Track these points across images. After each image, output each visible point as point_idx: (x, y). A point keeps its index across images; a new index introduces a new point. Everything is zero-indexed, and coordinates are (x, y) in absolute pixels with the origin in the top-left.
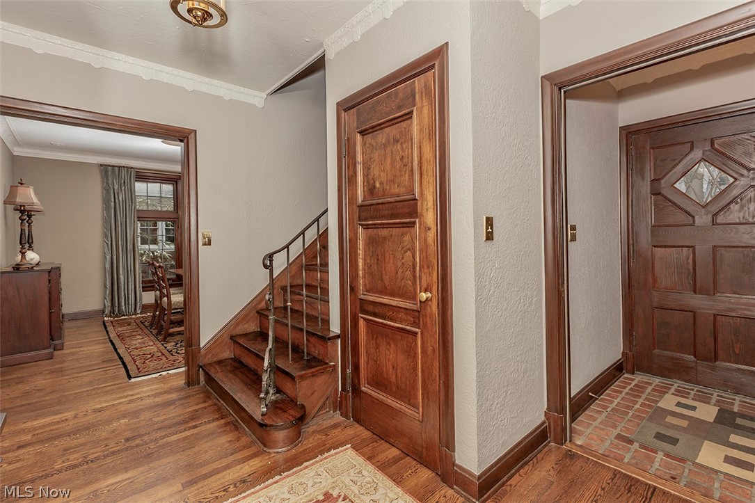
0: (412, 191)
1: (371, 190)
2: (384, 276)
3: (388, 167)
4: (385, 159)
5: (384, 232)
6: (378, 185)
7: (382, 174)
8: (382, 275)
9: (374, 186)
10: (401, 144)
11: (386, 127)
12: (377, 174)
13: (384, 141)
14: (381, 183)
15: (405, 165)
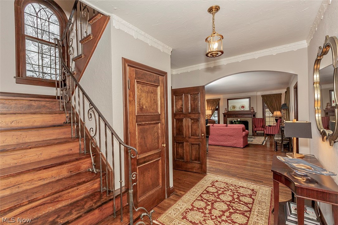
0: (157, 112)
1: (141, 109)
2: (147, 144)
3: (149, 101)
4: (148, 98)
5: (147, 127)
6: (144, 107)
7: (146, 103)
8: (146, 144)
9: (143, 107)
10: (154, 94)
11: (148, 85)
12: (144, 103)
13: (147, 90)
14: (146, 107)
15: (155, 103)
